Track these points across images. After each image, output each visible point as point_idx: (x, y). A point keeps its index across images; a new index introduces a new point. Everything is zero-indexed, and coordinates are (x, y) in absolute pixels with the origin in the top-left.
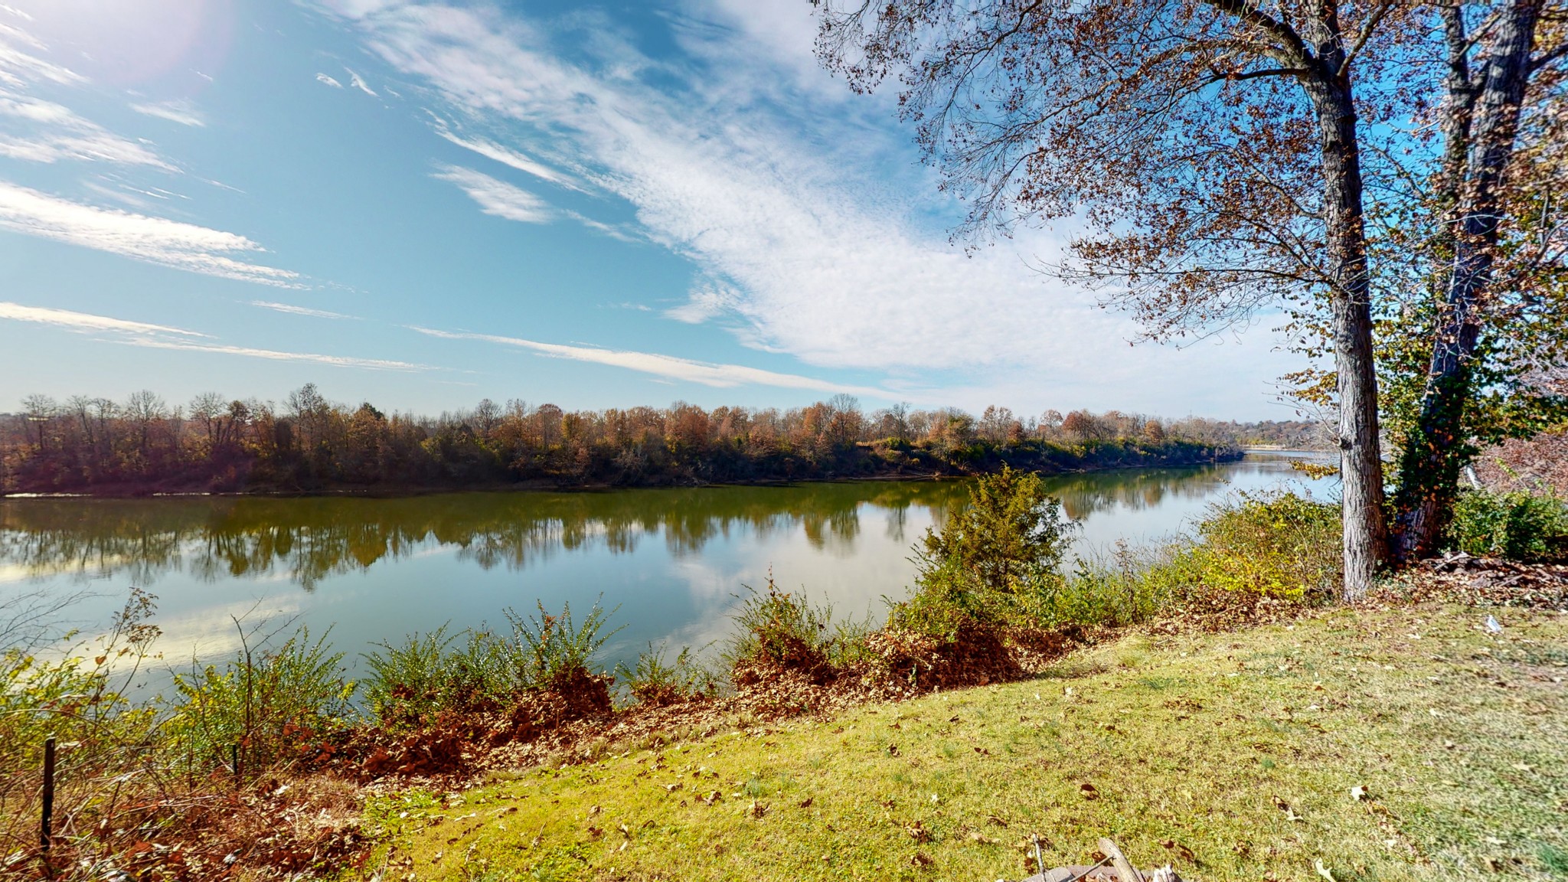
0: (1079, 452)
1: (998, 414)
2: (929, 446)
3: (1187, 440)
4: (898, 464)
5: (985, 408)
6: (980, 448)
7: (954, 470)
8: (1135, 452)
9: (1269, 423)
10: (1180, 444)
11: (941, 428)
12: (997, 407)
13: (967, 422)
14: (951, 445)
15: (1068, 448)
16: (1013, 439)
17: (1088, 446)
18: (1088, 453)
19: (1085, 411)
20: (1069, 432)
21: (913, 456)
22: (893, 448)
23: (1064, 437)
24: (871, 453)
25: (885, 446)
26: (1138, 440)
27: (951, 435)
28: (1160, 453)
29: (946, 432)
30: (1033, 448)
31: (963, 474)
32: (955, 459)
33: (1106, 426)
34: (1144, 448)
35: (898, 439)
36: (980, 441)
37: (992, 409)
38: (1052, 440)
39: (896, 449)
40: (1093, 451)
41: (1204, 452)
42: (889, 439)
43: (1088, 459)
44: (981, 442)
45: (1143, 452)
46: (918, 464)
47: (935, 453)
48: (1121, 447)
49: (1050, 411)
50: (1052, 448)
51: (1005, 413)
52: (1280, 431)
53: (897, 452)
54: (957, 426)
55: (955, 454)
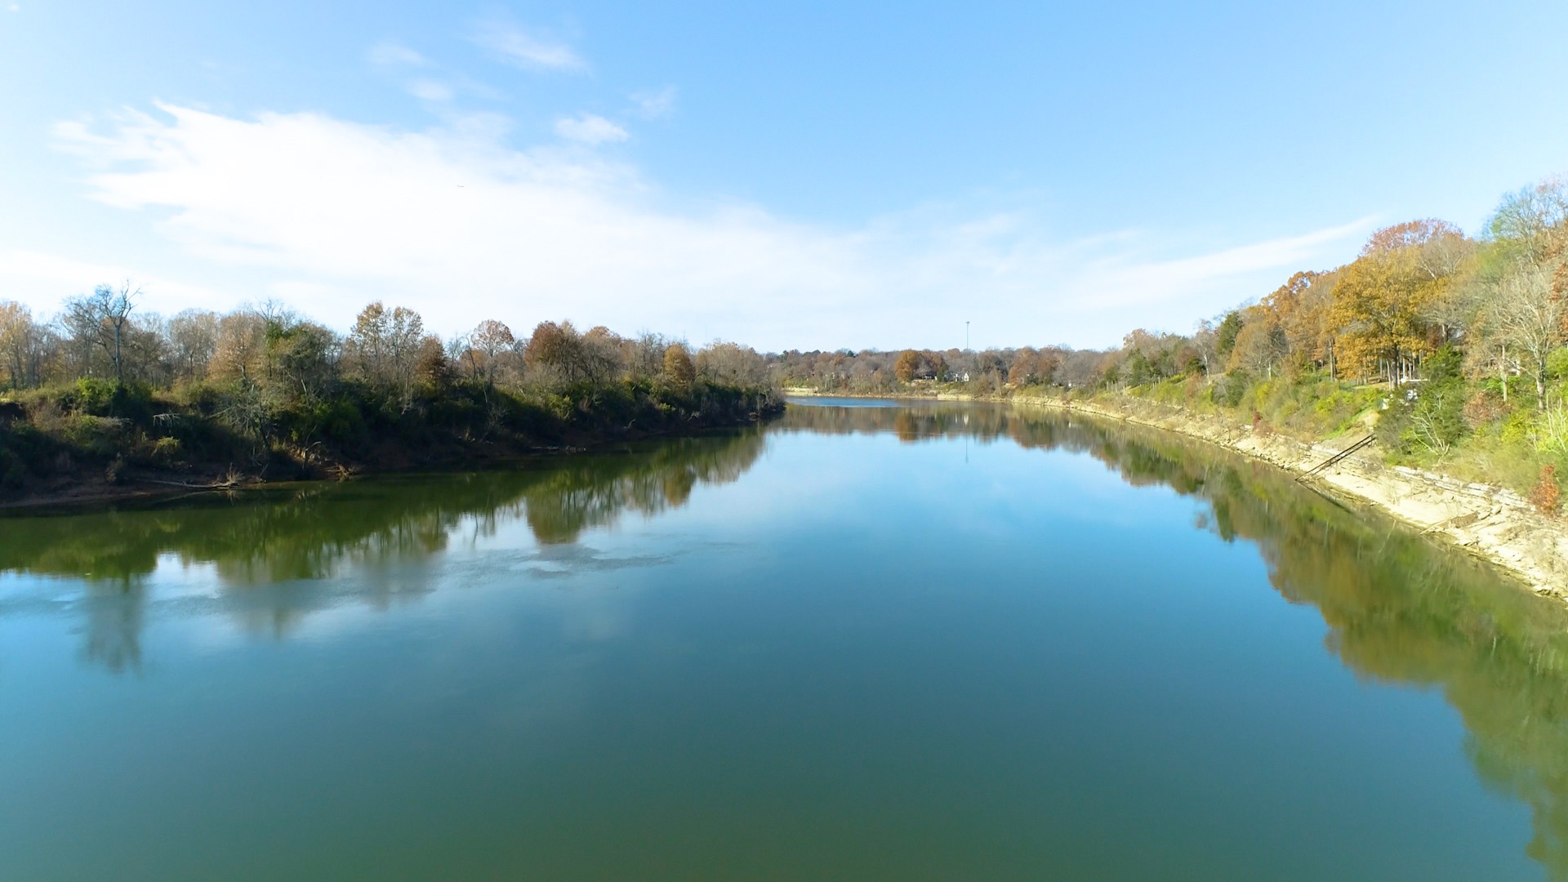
0: (561, 408)
1: (391, 323)
2: (208, 402)
3: (720, 382)
4: (108, 458)
5: (360, 308)
6: (347, 404)
7: (281, 466)
8: (651, 406)
9: (795, 353)
10: (713, 388)
11: (246, 354)
12: (389, 306)
13: (313, 339)
14: (271, 398)
15: (539, 401)
16: (425, 381)
17: (575, 393)
18: (577, 412)
19: (566, 323)
20: (539, 367)
21: (158, 431)
22: (94, 409)
23: (528, 376)
24: (16, 424)
25: (67, 404)
26: (654, 381)
27: (271, 373)
28: (690, 408)
29: (259, 363)
30: (469, 403)
31: (306, 473)
32: (284, 435)
33: (603, 354)
34: (665, 398)
35: (113, 384)
36: (348, 385)
37: (376, 310)
38: (509, 383)
39: (104, 412)
40: (584, 405)
41: (743, 403)
42: (81, 383)
43: (580, 422)
44: (352, 389)
45: (664, 406)
46: (176, 455)
47: (226, 419)
48: (629, 396)
49: (491, 323)
50: (511, 402)
51: (407, 320)
52: (811, 367)
53: (108, 422)
54: (286, 348)
55: (283, 423)
